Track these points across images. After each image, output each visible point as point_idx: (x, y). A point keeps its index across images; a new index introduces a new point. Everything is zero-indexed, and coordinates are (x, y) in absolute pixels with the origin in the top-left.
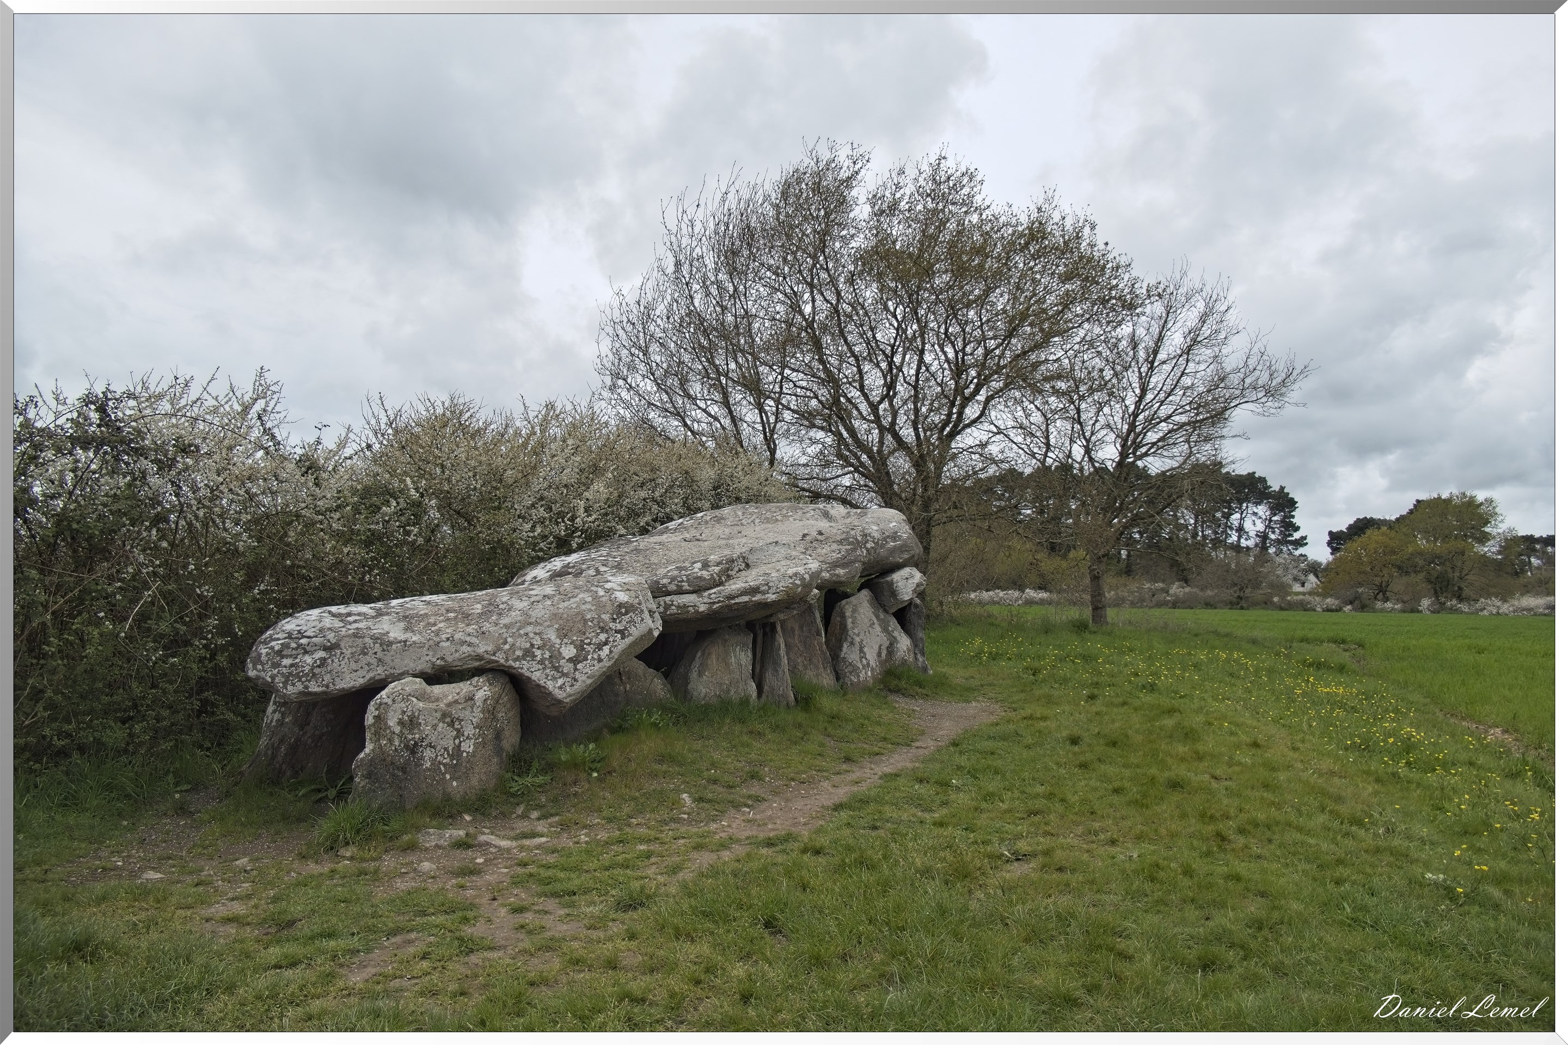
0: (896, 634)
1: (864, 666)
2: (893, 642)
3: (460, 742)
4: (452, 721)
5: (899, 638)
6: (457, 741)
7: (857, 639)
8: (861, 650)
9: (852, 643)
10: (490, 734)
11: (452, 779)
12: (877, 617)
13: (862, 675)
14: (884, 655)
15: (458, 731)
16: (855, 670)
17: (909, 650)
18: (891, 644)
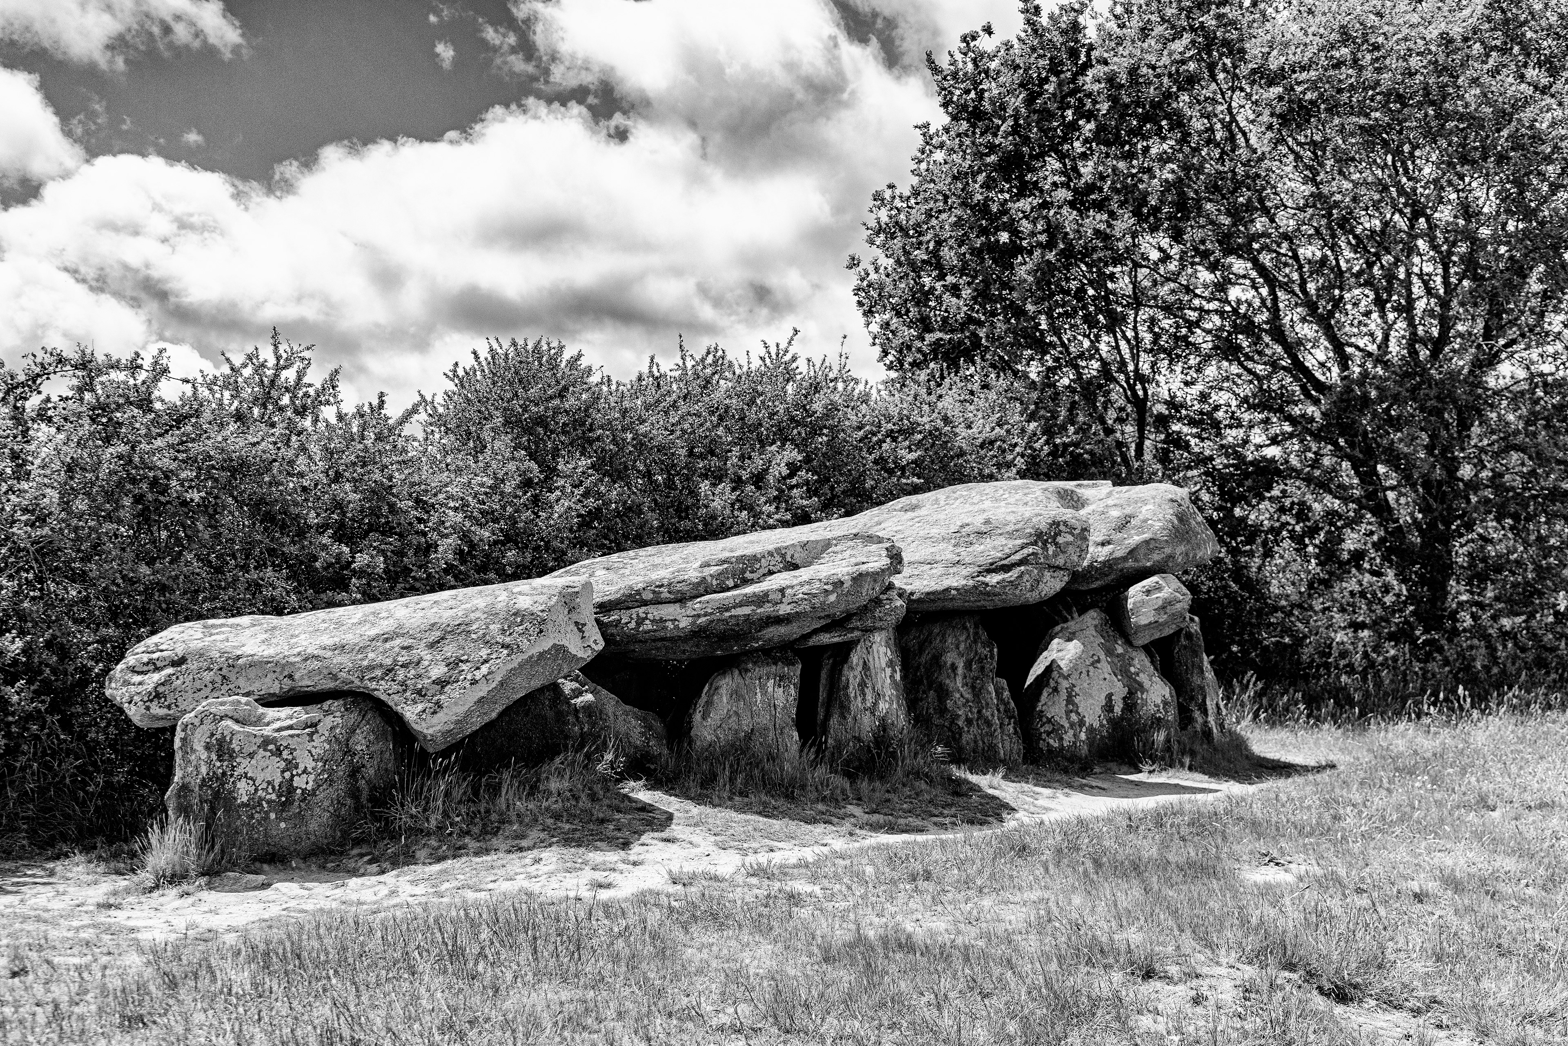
0: (1143, 678)
1: (1072, 725)
2: (1134, 689)
3: (293, 776)
4: (278, 749)
5: (1147, 684)
6: (287, 775)
7: (1065, 684)
8: (1070, 700)
9: (1056, 690)
10: (341, 771)
11: (279, 819)
12: (1110, 652)
13: (1068, 738)
14: (1118, 709)
15: (288, 762)
16: (1057, 730)
17: (1165, 703)
18: (1131, 693)
